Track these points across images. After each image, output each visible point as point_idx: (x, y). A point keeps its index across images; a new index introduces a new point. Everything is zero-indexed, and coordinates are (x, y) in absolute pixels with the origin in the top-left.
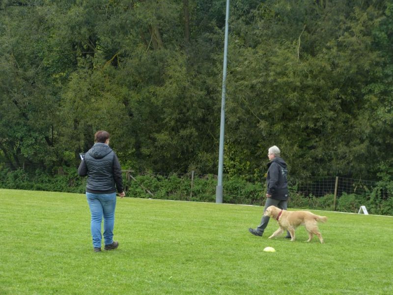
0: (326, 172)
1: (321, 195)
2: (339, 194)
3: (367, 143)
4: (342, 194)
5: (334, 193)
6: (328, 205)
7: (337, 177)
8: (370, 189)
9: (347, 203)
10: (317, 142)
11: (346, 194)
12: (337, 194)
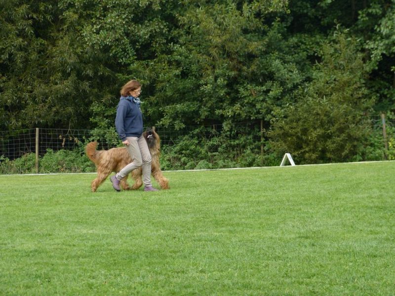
0: (20, 123)
1: (18, 156)
2: (42, 153)
3: (73, 77)
4: (46, 152)
5: (35, 152)
6: (28, 169)
7: (37, 129)
8: (83, 141)
9: (54, 163)
10: (4, 82)
11: (52, 150)
12: (40, 152)
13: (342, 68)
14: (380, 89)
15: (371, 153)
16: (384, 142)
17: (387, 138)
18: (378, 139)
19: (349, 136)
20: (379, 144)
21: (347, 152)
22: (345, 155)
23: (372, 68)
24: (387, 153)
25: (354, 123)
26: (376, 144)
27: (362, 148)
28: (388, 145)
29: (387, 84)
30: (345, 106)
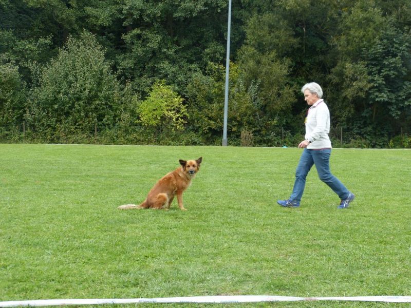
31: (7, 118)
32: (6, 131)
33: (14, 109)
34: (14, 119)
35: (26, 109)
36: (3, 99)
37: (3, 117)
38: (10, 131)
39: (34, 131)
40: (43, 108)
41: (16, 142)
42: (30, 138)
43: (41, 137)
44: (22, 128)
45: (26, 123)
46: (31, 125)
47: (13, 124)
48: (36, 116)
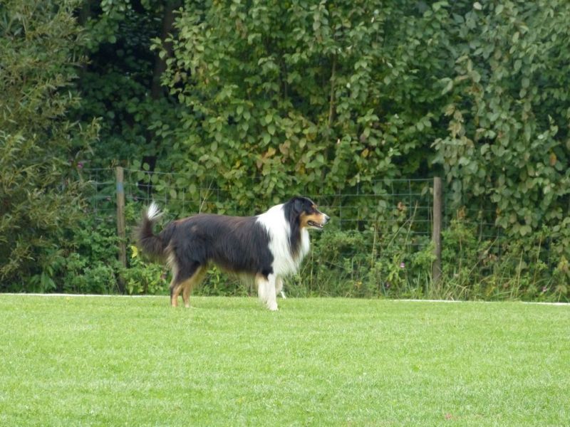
13: (17, 32)
14: (116, 96)
15: (82, 272)
16: (116, 243)
17: (128, 232)
18: (102, 234)
19: (25, 222)
20: (102, 250)
21: (17, 265)
22: (10, 273)
23: (100, 39)
24: (126, 273)
25: (39, 187)
26: (95, 247)
27: (55, 258)
28: (129, 252)
29: (137, 86)
30: (19, 137)
31: (349, 160)
32: (346, 227)
33: (385, 109)
34: (386, 163)
35: (449, 110)
36: (333, 58)
37: (330, 155)
38: (362, 229)
39: (489, 229)
40: (535, 109)
41: (391, 289)
42: (465, 272)
43: (522, 265)
44: (425, 214)
45: (446, 189)
46: (471, 201)
47: (378, 190)
48: (500, 152)
